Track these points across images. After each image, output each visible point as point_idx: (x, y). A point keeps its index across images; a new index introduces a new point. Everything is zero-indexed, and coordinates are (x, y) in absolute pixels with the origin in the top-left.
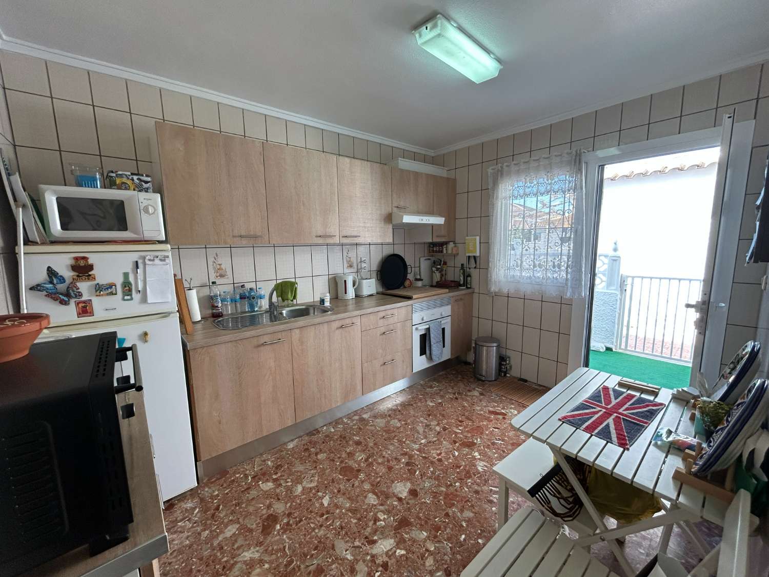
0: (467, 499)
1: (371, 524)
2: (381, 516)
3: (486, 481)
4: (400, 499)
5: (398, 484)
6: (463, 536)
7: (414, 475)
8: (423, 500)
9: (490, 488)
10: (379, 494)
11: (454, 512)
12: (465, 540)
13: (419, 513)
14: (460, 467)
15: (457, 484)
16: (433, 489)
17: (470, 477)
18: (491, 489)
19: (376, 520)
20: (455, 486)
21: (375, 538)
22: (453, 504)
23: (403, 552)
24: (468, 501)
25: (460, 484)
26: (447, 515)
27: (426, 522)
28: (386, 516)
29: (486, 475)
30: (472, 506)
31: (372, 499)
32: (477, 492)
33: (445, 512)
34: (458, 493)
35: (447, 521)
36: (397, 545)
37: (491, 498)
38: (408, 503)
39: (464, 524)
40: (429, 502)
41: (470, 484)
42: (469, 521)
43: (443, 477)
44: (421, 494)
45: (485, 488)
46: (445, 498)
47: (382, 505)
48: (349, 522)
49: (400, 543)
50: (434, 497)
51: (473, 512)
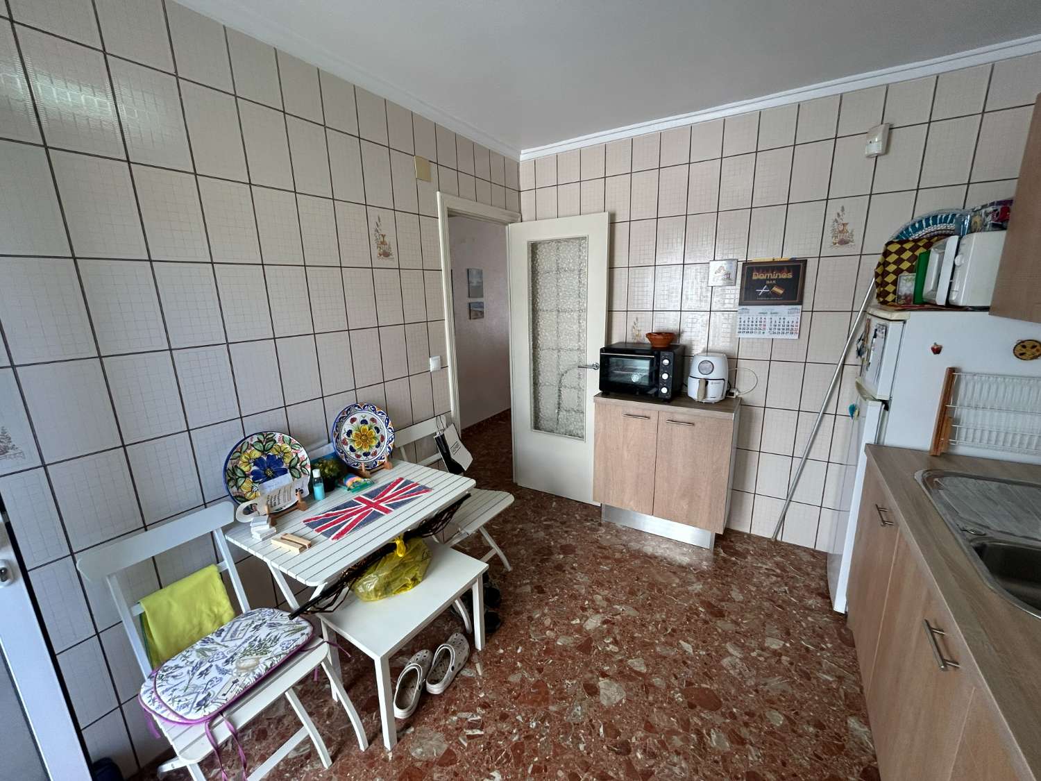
0: (517, 701)
1: (618, 638)
2: (612, 648)
3: (488, 747)
4: (604, 675)
5: (618, 698)
6: (519, 651)
7: (604, 724)
8: (575, 682)
9: (483, 733)
10: (633, 674)
11: (533, 676)
12: (517, 648)
13: (573, 663)
14: (533, 772)
15: (534, 724)
16: (568, 704)
17: (517, 746)
18: (481, 729)
19: (615, 642)
20: (536, 720)
21: (605, 626)
22: (535, 686)
23: (574, 622)
24: (516, 698)
25: (529, 727)
26: (540, 670)
27: (561, 654)
28: (608, 649)
29: (487, 762)
30: (510, 691)
31: (638, 664)
32: (504, 717)
33: (543, 673)
34: (530, 707)
35: (539, 663)
36: (582, 626)
37: (484, 712)
38: (591, 672)
39: (519, 664)
40: (567, 682)
41: (514, 731)
42: (514, 669)
43: (559, 734)
44: (580, 690)
45: (491, 730)
46: (547, 693)
47: (621, 661)
48: (641, 632)
49: (580, 629)
50: (561, 691)
51: (509, 682)
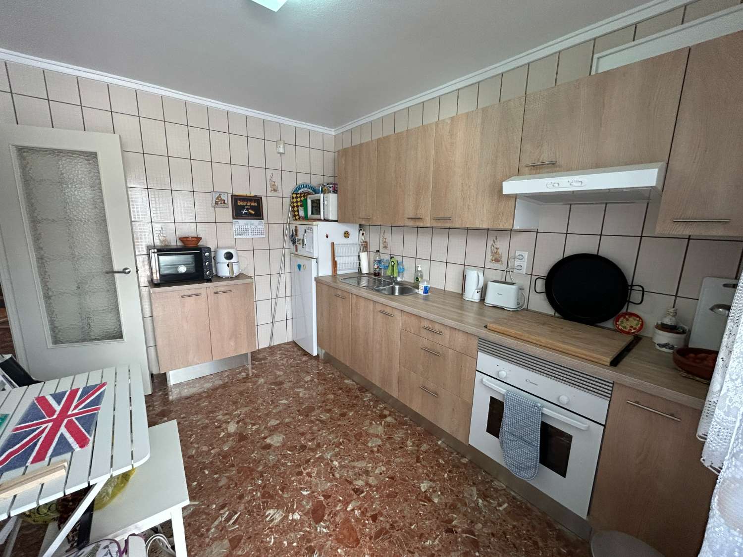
0: (238, 486)
1: (253, 422)
2: (254, 428)
3: (250, 512)
4: (265, 438)
5: (281, 438)
6: (207, 473)
7: (287, 449)
8: (256, 452)
9: (239, 513)
10: (276, 427)
11: (232, 471)
12: (204, 473)
13: (245, 448)
14: (282, 491)
15: (260, 481)
16: (264, 461)
17: (263, 496)
18: (236, 513)
19: (254, 425)
20: (258, 479)
21: (240, 423)
22: (239, 472)
23: (221, 436)
24: (236, 485)
25: (259, 485)
26: (233, 466)
27: (234, 451)
28: (254, 429)
29: (259, 515)
30: (229, 487)
31: (273, 422)
32: (241, 497)
33: (235, 465)
34: (249, 479)
35: (227, 465)
36: (228, 433)
37: (227, 508)
38: (258, 442)
39: (216, 476)
40: (252, 455)
41: (255, 493)
42: (217, 480)
43: (275, 471)
44: (263, 452)
45: (242, 507)
46: (249, 468)
47: (265, 428)
48: (260, 412)
49: (229, 435)
50: (255, 460)
51: (222, 487)
